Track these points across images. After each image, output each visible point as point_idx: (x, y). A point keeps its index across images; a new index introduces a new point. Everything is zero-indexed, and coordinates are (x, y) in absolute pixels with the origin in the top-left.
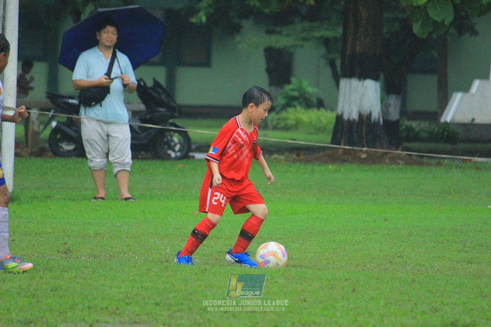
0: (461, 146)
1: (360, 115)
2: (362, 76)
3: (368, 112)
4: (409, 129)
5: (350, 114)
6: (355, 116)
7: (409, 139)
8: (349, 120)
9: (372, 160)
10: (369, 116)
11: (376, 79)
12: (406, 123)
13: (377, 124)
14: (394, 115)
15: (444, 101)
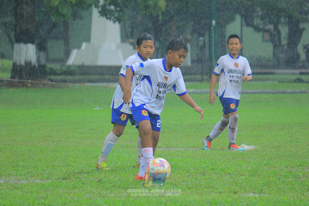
0: (77, 77)
1: (26, 63)
2: (26, 42)
3: (30, 60)
4: (51, 69)
5: (20, 62)
6: (23, 63)
7: (50, 74)
8: (20, 65)
9: (33, 86)
10: (30, 63)
11: (33, 43)
12: (49, 66)
13: (34, 66)
14: (43, 62)
15: (68, 54)
